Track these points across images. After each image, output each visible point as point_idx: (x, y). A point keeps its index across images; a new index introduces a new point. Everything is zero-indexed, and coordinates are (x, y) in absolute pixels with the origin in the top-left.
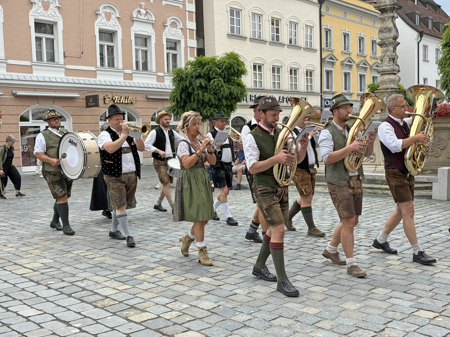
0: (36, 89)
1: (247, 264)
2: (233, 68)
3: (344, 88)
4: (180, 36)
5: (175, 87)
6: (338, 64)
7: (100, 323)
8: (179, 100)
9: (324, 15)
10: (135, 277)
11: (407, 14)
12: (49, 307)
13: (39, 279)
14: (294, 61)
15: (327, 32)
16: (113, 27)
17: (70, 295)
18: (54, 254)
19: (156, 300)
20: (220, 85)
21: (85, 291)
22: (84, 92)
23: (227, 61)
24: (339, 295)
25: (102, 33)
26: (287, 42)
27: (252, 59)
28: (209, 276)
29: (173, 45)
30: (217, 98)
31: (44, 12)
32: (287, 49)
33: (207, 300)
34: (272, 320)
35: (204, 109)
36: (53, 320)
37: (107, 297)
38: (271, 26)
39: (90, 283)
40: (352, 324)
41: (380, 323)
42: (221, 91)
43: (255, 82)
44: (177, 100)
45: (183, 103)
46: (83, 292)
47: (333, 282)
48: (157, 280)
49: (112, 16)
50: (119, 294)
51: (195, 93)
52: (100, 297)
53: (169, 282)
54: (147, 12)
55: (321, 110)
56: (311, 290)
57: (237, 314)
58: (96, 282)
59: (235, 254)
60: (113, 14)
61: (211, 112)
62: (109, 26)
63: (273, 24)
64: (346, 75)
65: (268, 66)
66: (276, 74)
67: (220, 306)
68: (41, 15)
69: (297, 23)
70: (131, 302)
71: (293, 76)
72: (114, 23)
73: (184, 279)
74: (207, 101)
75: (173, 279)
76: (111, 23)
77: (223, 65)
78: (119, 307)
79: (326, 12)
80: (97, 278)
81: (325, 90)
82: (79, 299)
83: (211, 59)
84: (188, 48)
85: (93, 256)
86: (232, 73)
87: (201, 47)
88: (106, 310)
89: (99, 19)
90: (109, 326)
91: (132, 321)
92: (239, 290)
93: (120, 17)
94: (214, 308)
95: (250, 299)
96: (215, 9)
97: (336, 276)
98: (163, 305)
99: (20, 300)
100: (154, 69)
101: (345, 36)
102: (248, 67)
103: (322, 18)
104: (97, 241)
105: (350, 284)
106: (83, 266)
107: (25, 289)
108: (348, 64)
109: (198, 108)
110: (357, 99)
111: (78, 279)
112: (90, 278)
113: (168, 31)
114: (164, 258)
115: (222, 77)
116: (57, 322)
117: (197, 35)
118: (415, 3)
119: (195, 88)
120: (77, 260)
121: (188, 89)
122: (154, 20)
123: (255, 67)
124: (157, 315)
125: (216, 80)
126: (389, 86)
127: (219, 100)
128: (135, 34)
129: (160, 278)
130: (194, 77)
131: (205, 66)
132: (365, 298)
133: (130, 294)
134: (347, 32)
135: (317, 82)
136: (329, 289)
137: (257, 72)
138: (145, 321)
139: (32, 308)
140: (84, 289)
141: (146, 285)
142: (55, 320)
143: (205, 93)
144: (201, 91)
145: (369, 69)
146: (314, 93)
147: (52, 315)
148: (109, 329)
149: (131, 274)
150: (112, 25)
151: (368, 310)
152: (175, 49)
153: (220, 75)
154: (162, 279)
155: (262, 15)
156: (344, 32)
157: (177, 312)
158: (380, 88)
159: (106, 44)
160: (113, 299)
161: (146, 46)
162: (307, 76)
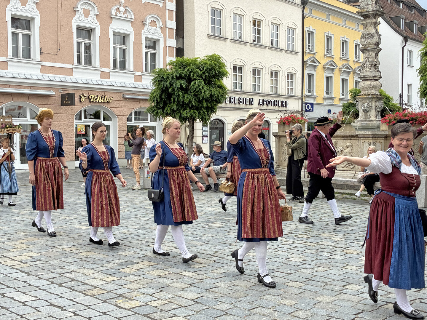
0: (10, 86)
1: (227, 262)
2: (215, 70)
3: (325, 93)
4: (160, 35)
5: (154, 88)
6: (320, 67)
7: (92, 309)
8: (159, 101)
9: (307, 17)
10: (120, 270)
11: (391, 18)
12: (42, 295)
13: (29, 270)
14: (275, 64)
15: (309, 34)
16: (91, 24)
17: (60, 285)
18: (40, 249)
19: (143, 290)
20: (201, 87)
21: (75, 282)
22: (60, 90)
23: (209, 63)
24: (314, 290)
25: (79, 30)
26: (268, 44)
27: (232, 60)
28: (191, 271)
29: (152, 44)
30: (197, 100)
31: (21, 8)
32: (268, 51)
33: (190, 291)
34: (252, 309)
35: (184, 110)
36: (48, 305)
37: (96, 287)
38: (252, 27)
39: (78, 274)
40: (326, 314)
41: (352, 313)
42: (201, 93)
43: (235, 84)
44: (157, 100)
45: (163, 103)
46: (72, 282)
47: (309, 279)
48: (142, 273)
49: (91, 12)
50: (107, 285)
51: (175, 94)
52: (90, 287)
53: (153, 276)
54: (126, 10)
55: (302, 114)
56: (289, 285)
57: (219, 303)
58: (84, 274)
59: (216, 252)
60: (92, 11)
61: (191, 114)
62: (87, 23)
63: (254, 25)
64: (328, 78)
65: (249, 67)
66: (256, 76)
67: (203, 296)
68: (18, 11)
69: (279, 25)
70: (120, 292)
71: (274, 79)
72: (93, 21)
73: (168, 273)
74: (187, 103)
75: (157, 273)
76: (89, 20)
77: (204, 67)
78: (108, 296)
79: (309, 14)
80: (85, 271)
81: (306, 94)
82: (70, 288)
83: (192, 60)
84: (168, 47)
85: (78, 251)
86: (213, 75)
87: (181, 46)
88: (96, 298)
89: (78, 15)
90: (101, 311)
91: (121, 307)
92: (220, 283)
93: (99, 14)
94: (197, 298)
95: (230, 291)
96: (196, 8)
97: (312, 274)
98: (150, 295)
99: (14, 288)
100: (132, 68)
101: (328, 39)
102: (229, 69)
103: (305, 20)
104: (81, 238)
105: (325, 281)
106: (70, 260)
107: (17, 279)
108: (331, 67)
109: (178, 109)
110: (339, 104)
111: (66, 271)
112: (78, 270)
113: (147, 29)
114: (147, 254)
115: (202, 78)
116: (51, 307)
117: (177, 35)
118: (400, 6)
119: (176, 89)
120: (63, 254)
121: (168, 89)
122: (133, 18)
123: (235, 68)
124: (145, 303)
125: (196, 81)
126: (370, 92)
127: (200, 102)
128: (113, 32)
129: (145, 271)
130: (175, 77)
131: (187, 67)
132: (338, 293)
133: (118, 285)
134: (330, 35)
135: (298, 86)
136: (305, 284)
137: (237, 74)
138: (134, 308)
139: (26, 295)
140: (73, 280)
141: (132, 278)
142: (49, 305)
143: (185, 94)
144: (182, 92)
145: (351, 73)
146: (295, 96)
147: (47, 301)
148: (101, 314)
149: (117, 268)
150: (90, 22)
151: (341, 303)
152: (153, 47)
153: (201, 77)
154: (146, 273)
155: (243, 16)
156: (327, 35)
157: (163, 301)
158: (361, 94)
159: (83, 41)
160: (102, 289)
161: (124, 44)
162: (288, 79)
